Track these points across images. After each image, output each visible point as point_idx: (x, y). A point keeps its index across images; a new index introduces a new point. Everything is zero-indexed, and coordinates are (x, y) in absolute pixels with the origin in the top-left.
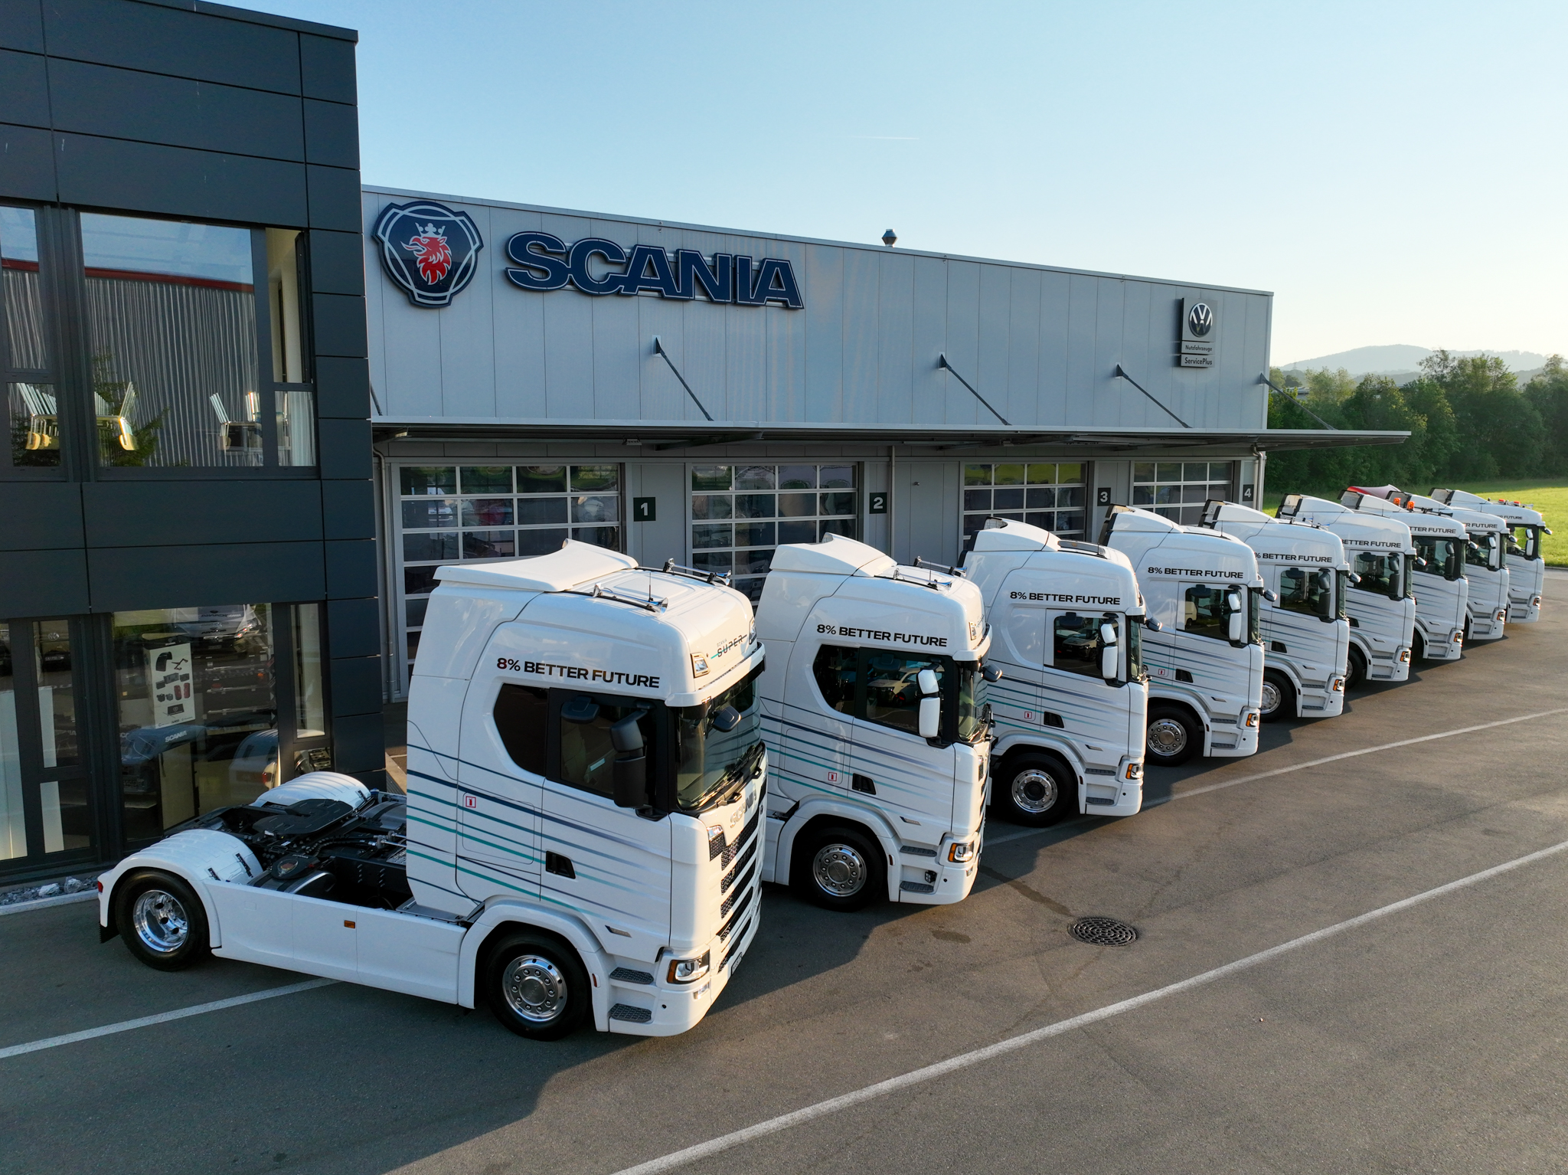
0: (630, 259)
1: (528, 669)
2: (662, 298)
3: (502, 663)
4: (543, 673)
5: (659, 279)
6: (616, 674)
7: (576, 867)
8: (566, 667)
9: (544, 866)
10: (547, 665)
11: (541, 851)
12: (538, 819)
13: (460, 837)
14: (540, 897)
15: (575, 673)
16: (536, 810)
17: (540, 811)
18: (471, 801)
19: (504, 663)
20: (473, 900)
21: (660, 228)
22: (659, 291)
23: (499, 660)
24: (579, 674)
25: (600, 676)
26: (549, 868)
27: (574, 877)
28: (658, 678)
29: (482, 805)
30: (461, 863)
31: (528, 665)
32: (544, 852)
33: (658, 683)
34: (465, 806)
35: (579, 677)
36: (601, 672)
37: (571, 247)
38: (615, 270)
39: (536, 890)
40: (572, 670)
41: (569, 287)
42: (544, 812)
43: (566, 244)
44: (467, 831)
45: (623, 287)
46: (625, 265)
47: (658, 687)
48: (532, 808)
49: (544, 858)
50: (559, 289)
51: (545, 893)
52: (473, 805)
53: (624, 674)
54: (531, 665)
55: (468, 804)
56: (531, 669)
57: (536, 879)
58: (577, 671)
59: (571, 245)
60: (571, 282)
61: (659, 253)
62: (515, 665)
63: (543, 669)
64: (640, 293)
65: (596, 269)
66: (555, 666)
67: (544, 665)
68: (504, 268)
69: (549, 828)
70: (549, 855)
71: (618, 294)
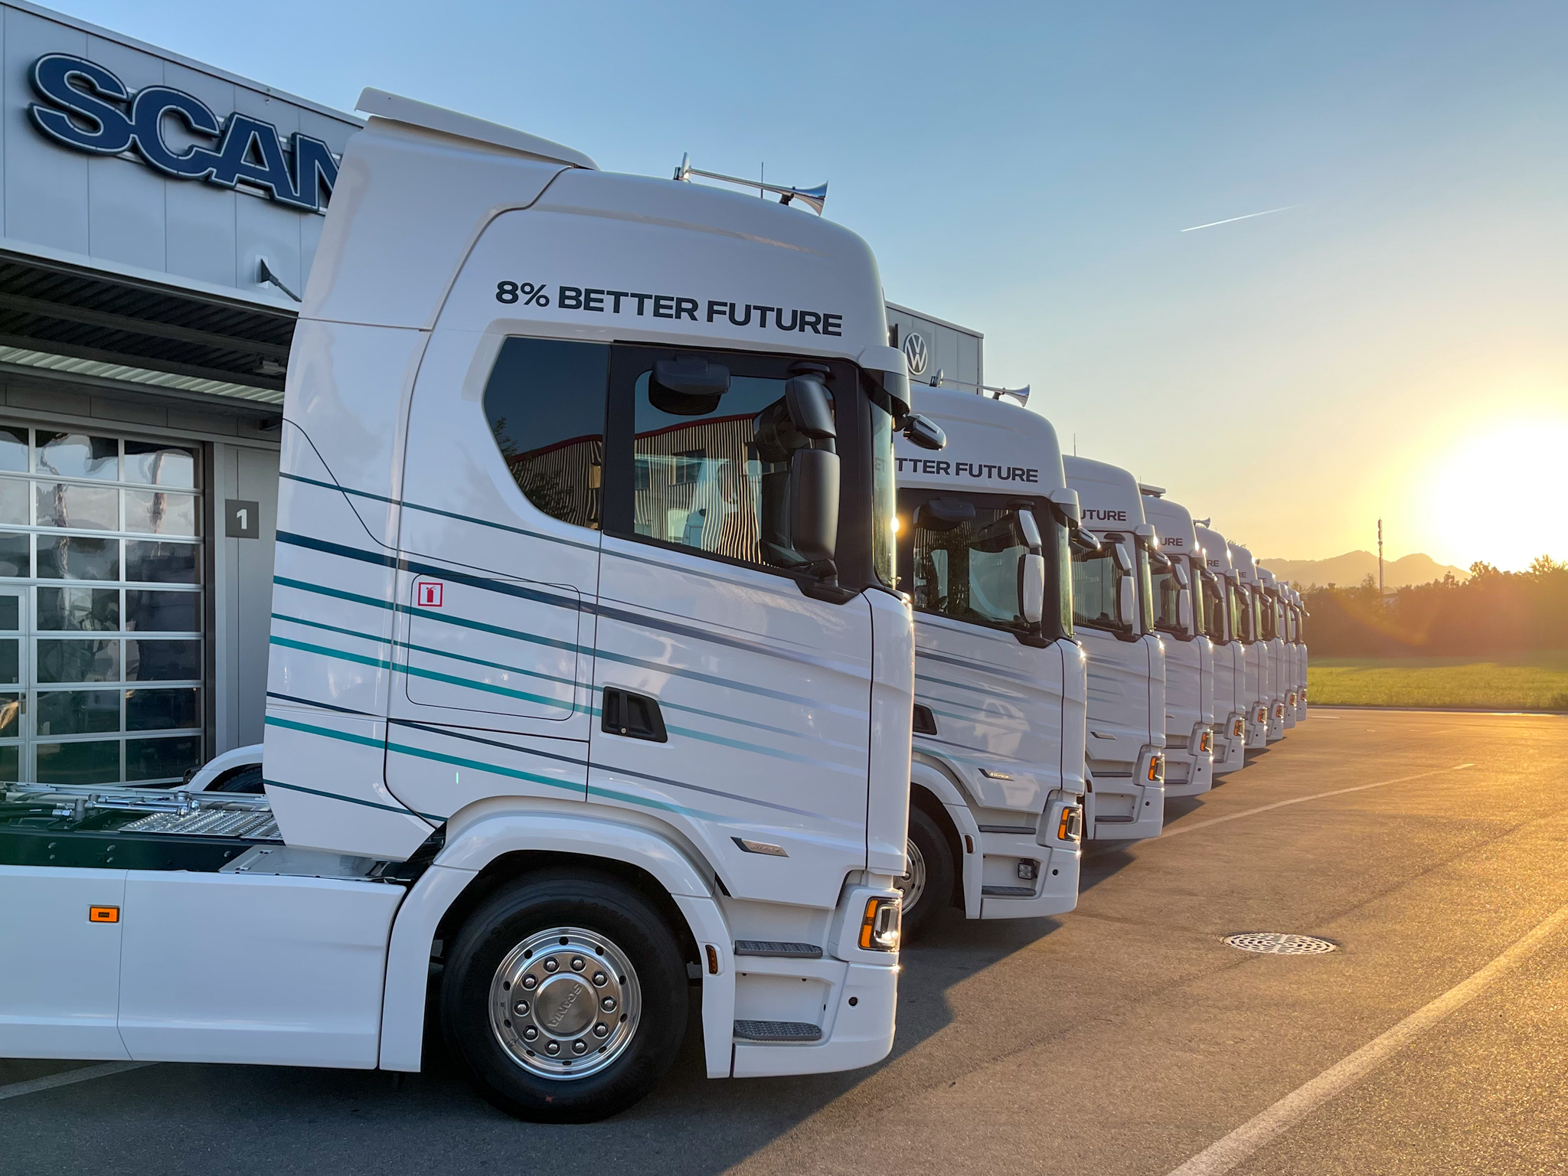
0: (224, 133)
1: (567, 302)
2: (272, 201)
3: (507, 292)
4: (601, 309)
5: (267, 169)
6: (756, 308)
7: (669, 717)
8: (650, 297)
9: (597, 720)
10: (609, 293)
11: (593, 687)
12: (588, 618)
13: (399, 676)
14: (587, 789)
15: (670, 307)
16: (584, 598)
17: (593, 600)
18: (430, 594)
19: (513, 292)
20: (423, 816)
21: (267, 98)
22: (267, 189)
23: (501, 286)
24: (679, 310)
25: (724, 313)
26: (611, 725)
27: (663, 739)
28: (840, 318)
29: (456, 598)
30: (400, 735)
31: (568, 293)
32: (598, 689)
33: (839, 326)
34: (415, 605)
35: (678, 316)
36: (725, 304)
37: (135, 96)
38: (202, 145)
39: (576, 775)
40: (662, 302)
41: (129, 155)
42: (602, 603)
43: (129, 90)
44: (418, 660)
45: (215, 170)
46: (215, 140)
47: (839, 334)
48: (575, 596)
49: (598, 704)
50: (114, 155)
51: (600, 780)
52: (436, 601)
53: (772, 310)
54: (573, 294)
55: (424, 600)
56: (574, 302)
57: (579, 752)
58: (673, 304)
59: (134, 91)
60: (134, 149)
61: (268, 133)
62: (536, 296)
63: (601, 301)
64: (240, 187)
65: (174, 140)
66: (626, 295)
67: (602, 292)
68: (26, 106)
69: (612, 634)
70: (612, 696)
71: (206, 182)
